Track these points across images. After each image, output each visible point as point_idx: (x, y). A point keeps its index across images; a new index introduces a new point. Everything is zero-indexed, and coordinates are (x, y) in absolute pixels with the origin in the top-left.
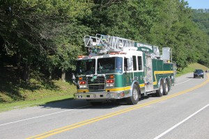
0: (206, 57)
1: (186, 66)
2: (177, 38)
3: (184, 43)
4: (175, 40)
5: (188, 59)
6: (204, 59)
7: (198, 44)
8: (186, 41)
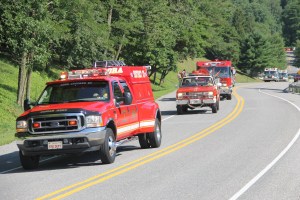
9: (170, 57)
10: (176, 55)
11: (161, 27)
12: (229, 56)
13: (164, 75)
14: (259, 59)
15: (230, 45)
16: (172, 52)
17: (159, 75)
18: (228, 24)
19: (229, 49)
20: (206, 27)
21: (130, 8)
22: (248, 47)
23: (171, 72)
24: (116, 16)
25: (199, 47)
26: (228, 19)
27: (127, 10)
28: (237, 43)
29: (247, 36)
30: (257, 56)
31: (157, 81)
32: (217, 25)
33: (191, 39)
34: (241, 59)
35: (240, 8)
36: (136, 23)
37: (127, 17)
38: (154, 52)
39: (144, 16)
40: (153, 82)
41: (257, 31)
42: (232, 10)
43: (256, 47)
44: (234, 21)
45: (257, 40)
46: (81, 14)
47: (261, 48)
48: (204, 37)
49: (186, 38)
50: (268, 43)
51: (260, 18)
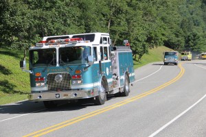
0: (177, 36)
1: (145, 51)
2: (129, 5)
3: (142, 12)
4: (126, 8)
5: (149, 40)
6: (174, 39)
7: (164, 14)
8: (145, 8)
9: (144, 46)
10: (147, 45)
11: (138, 29)
12: (178, 45)
13: (141, 56)
14: (196, 47)
15: (179, 39)
16: (145, 43)
17: (138, 56)
18: (178, 27)
19: (178, 41)
20: (164, 29)
21: (120, 19)
22: (189, 40)
23: (145, 54)
24: (112, 23)
25: (160, 40)
26: (178, 24)
27: (119, 20)
28: (183, 38)
29: (189, 34)
30: (195, 45)
31: (137, 59)
32: (172, 28)
33: (156, 36)
34: (185, 47)
35: (185, 18)
36: (124, 27)
37: (119, 24)
38: (134, 43)
39: (129, 23)
40: (134, 59)
41: (195, 31)
42: (181, 19)
43: (194, 40)
44: (182, 25)
45: (195, 36)
46: (92, 23)
47: (197, 41)
48: (163, 35)
49: (153, 35)
50: (201, 38)
51: (197, 24)
